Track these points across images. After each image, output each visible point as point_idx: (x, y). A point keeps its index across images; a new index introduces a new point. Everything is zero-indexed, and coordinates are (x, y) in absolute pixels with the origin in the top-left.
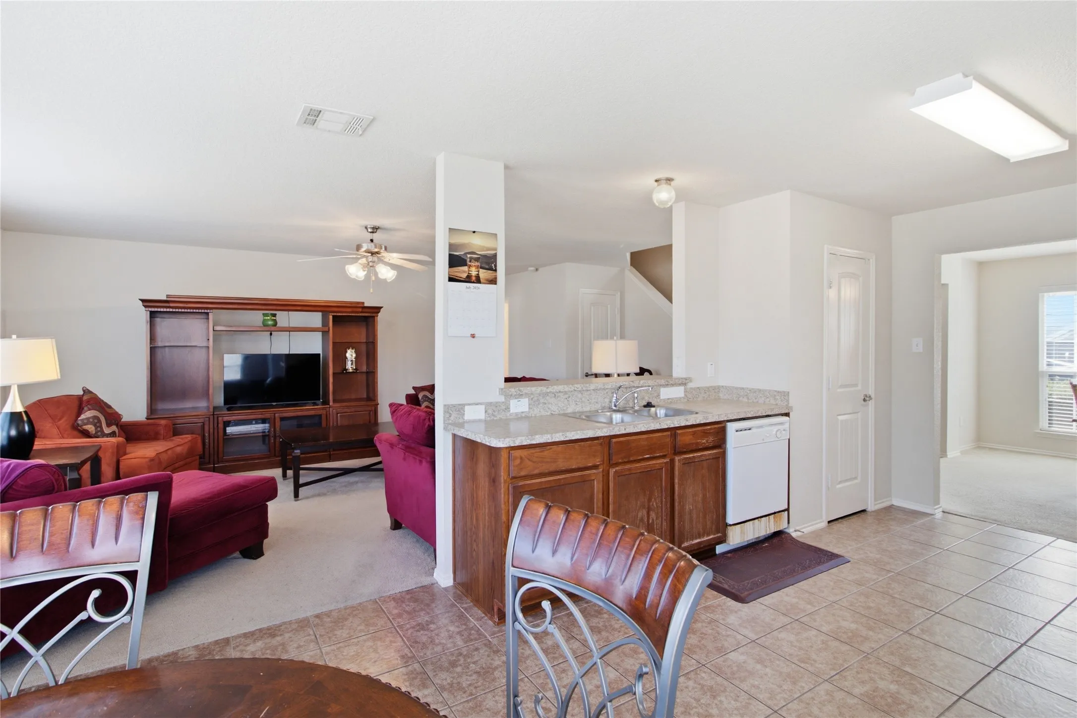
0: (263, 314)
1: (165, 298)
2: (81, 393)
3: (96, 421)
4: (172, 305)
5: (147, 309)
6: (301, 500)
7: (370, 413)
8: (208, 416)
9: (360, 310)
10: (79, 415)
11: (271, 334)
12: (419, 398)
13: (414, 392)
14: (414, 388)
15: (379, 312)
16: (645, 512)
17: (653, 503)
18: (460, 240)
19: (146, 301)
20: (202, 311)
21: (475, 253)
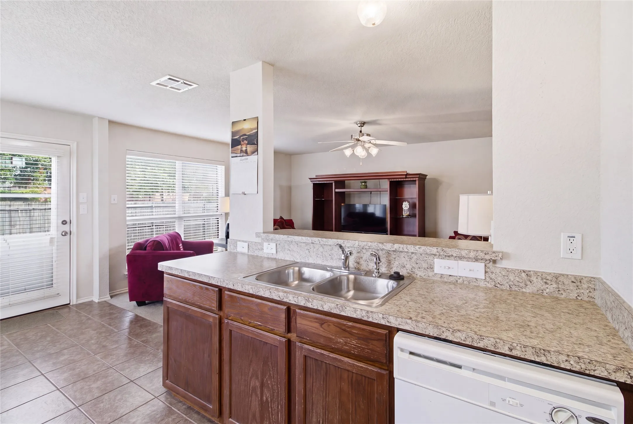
0: (361, 182)
1: (315, 177)
4: (318, 180)
9: (405, 176)
16: (258, 384)
17: (267, 380)
18: (237, 128)
19: (310, 179)
20: (330, 182)
21: (245, 135)
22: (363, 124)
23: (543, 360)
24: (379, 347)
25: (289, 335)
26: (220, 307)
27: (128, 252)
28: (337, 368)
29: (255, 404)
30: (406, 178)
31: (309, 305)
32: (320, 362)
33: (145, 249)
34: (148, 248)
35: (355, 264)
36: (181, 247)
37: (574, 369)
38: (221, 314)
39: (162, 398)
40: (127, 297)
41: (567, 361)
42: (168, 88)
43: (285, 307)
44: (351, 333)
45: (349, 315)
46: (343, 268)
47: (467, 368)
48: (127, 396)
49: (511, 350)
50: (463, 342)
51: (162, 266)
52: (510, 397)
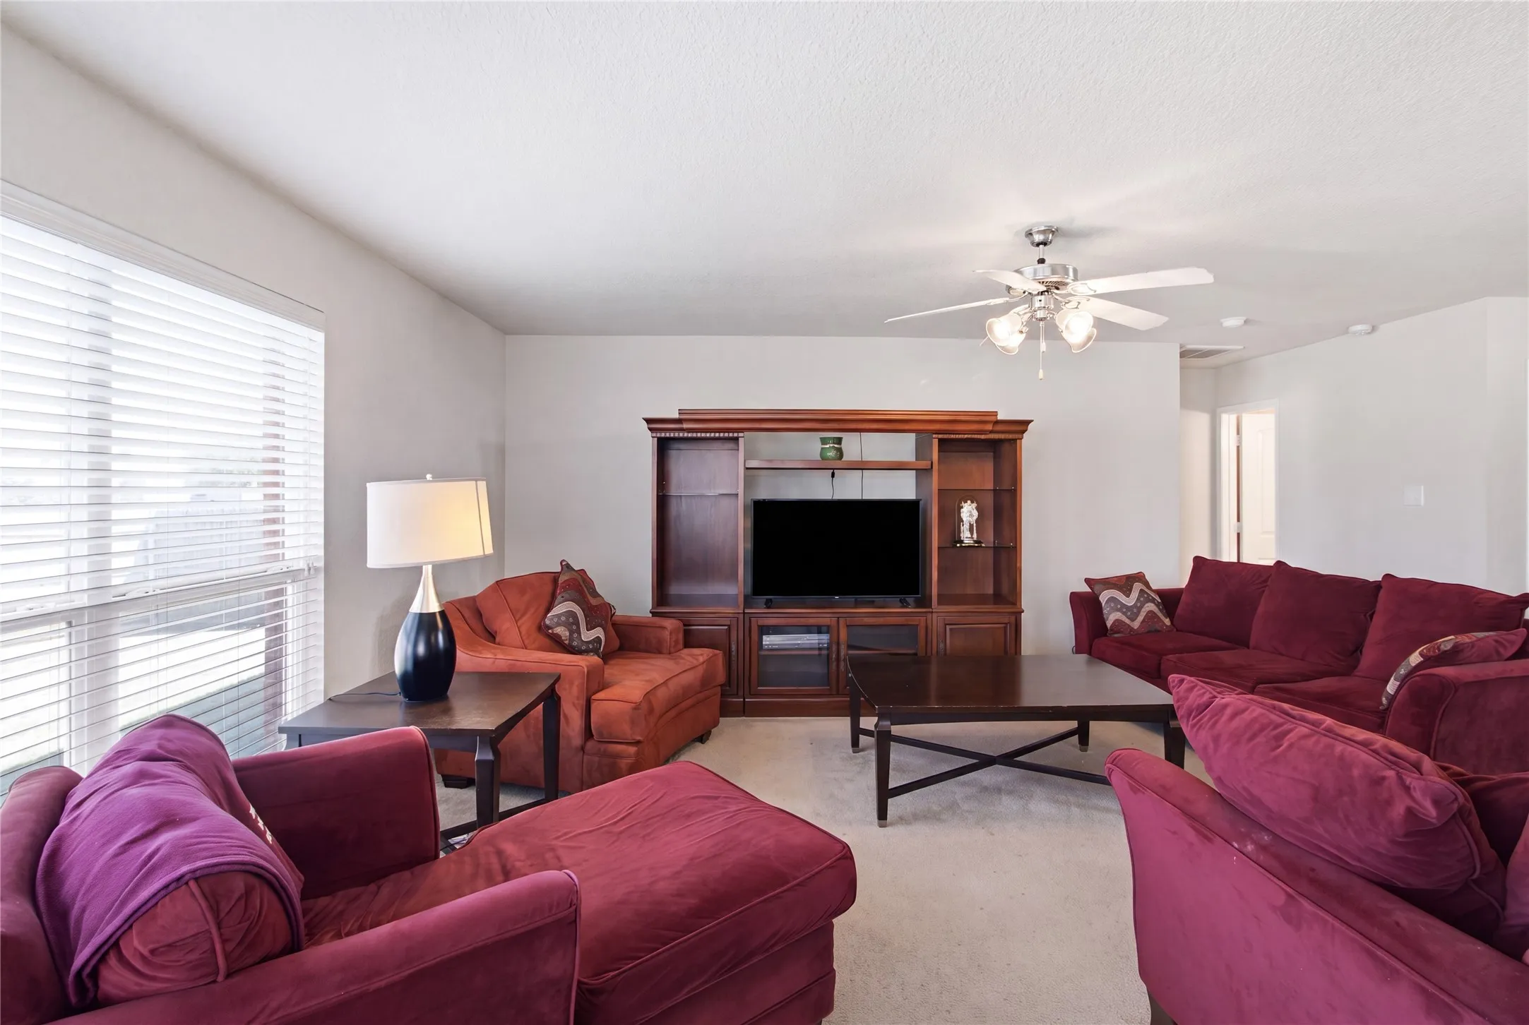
0: (822, 437)
1: (676, 416)
2: (559, 569)
3: (571, 620)
4: (685, 426)
5: (654, 435)
6: (892, 824)
7: (1005, 628)
8: (736, 615)
9: (989, 427)
10: (549, 610)
11: (833, 475)
12: (1100, 603)
13: (1086, 589)
14: (1088, 581)
15: (1024, 432)
19: (652, 421)
20: (730, 435)
22: (1053, 235)
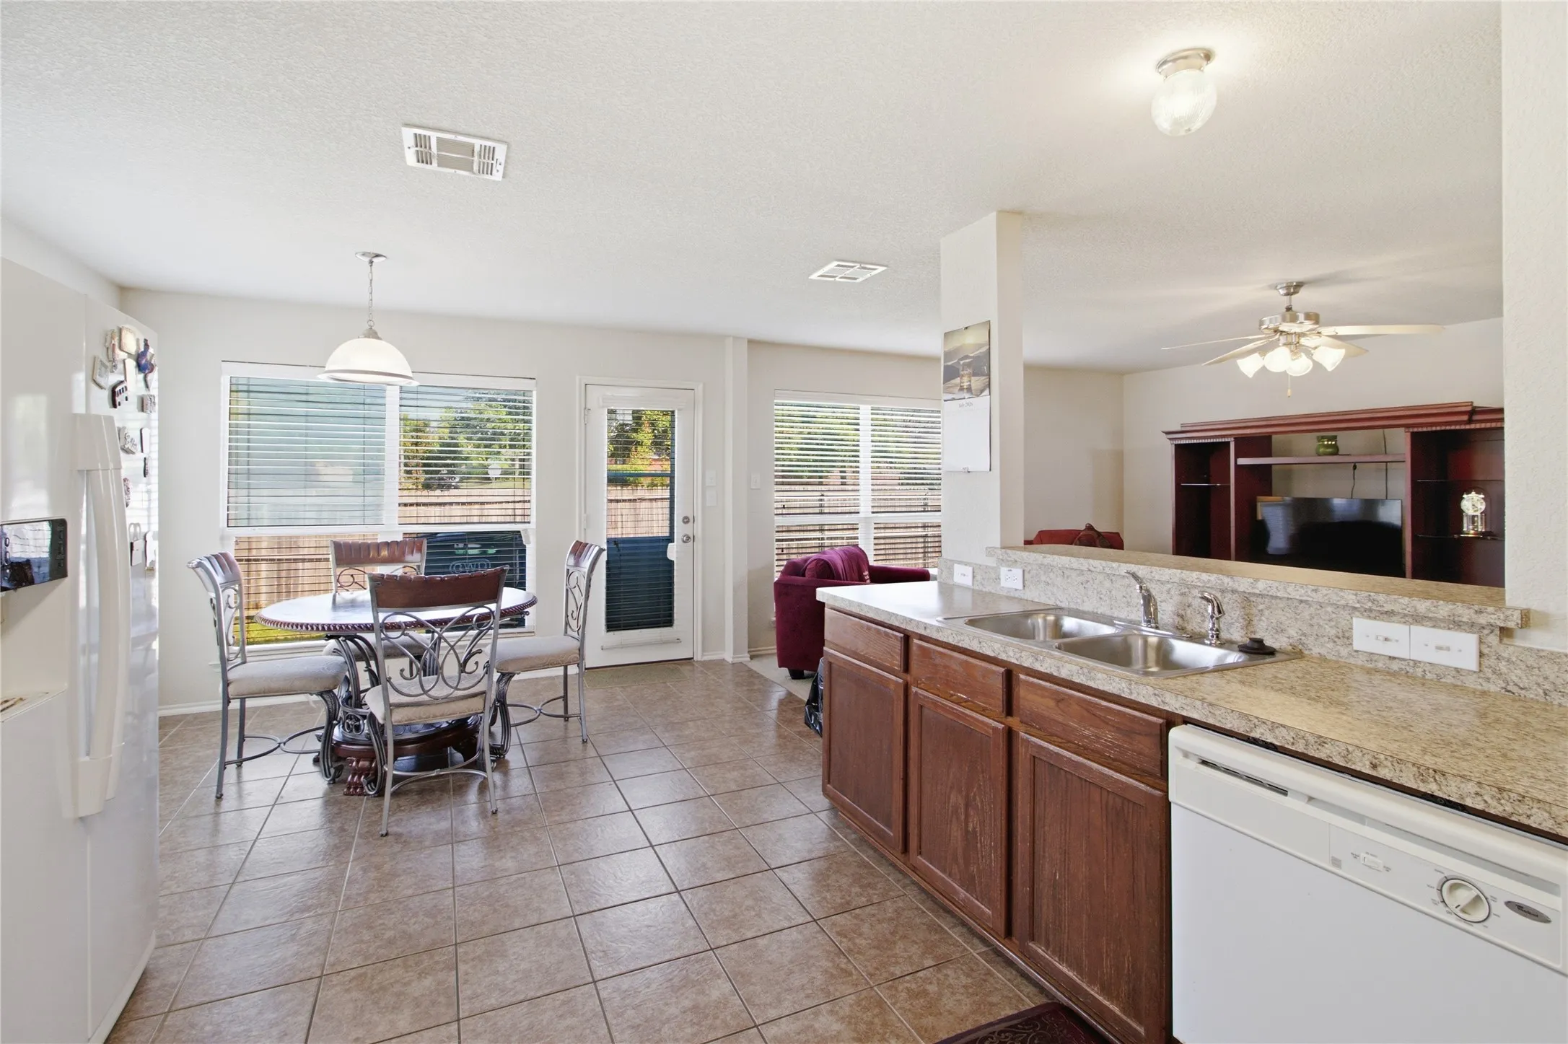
0: (1318, 437)
1: (1178, 428)
9: (1465, 417)
16: (961, 802)
17: (975, 795)
18: (955, 343)
19: (1167, 433)
20: (1223, 440)
21: (967, 357)
22: (1294, 288)
23: (1431, 788)
24: (1147, 745)
25: (1010, 719)
26: (907, 668)
27: (777, 576)
28: (1083, 782)
29: (956, 833)
30: (1470, 421)
31: (1038, 667)
32: (1056, 770)
33: (803, 575)
34: (807, 573)
35: (1177, 620)
36: (868, 577)
37: (1492, 811)
38: (909, 678)
39: (823, 815)
40: (775, 660)
41: (1477, 794)
42: (837, 279)
43: (1002, 670)
44: (1106, 722)
45: (1101, 688)
46: (1144, 624)
47: (1298, 794)
48: (773, 800)
49: (1374, 766)
50: (1290, 747)
51: (823, 593)
52: (1367, 853)
